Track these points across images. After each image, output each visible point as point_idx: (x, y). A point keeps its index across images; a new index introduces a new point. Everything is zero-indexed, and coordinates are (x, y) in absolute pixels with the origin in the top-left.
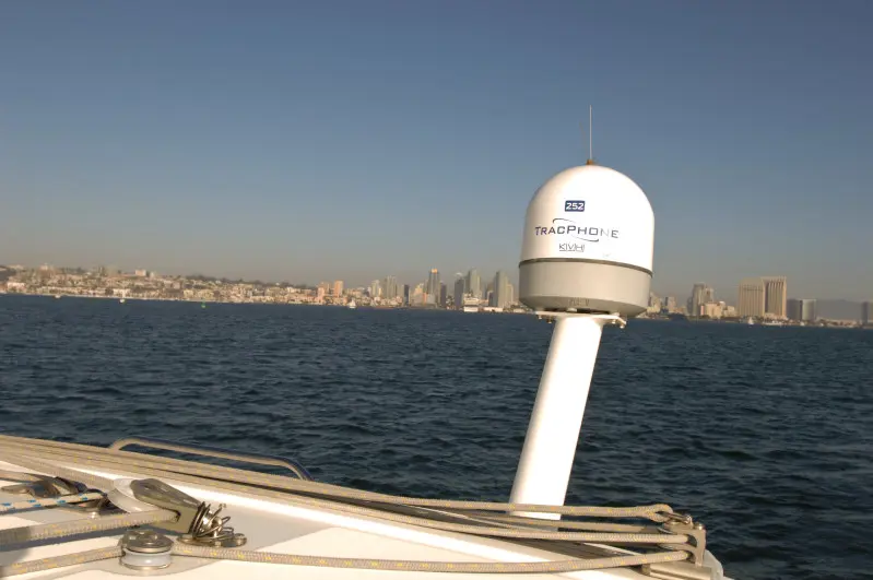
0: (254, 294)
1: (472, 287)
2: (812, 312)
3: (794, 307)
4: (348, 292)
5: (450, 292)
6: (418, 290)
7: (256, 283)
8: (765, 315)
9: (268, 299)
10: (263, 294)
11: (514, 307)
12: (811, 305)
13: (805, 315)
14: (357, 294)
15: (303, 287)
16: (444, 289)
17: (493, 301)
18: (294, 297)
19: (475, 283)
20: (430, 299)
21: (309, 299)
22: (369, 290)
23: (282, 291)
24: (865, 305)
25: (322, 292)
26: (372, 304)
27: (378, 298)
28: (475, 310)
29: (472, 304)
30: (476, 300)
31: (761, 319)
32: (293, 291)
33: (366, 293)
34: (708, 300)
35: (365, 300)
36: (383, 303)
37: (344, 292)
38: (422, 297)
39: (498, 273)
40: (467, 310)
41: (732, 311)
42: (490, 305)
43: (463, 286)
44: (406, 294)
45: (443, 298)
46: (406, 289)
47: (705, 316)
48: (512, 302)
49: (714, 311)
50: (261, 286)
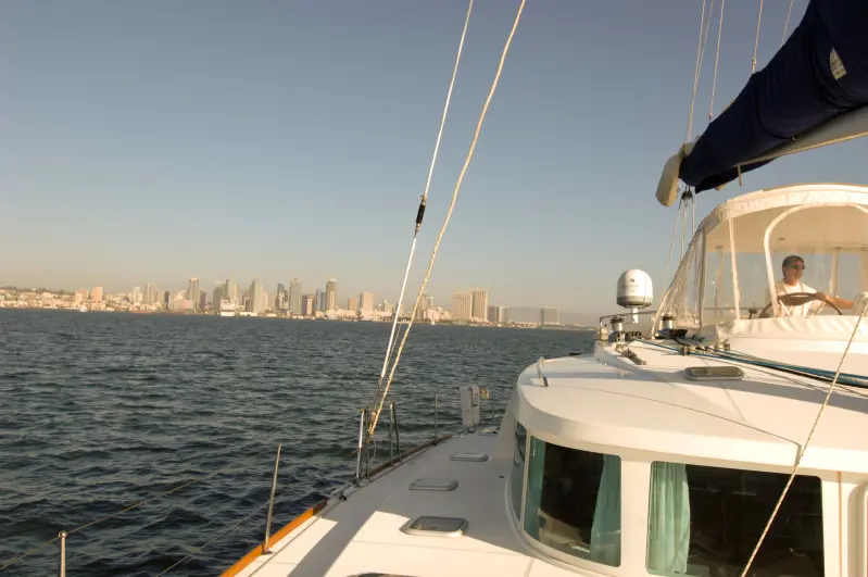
0: (6, 299)
1: (230, 294)
2: (506, 318)
3: (493, 312)
4: (108, 297)
5: (209, 298)
6: (180, 297)
7: (10, 289)
8: (472, 319)
9: (21, 303)
10: (16, 299)
11: (268, 311)
12: (505, 310)
13: (500, 320)
14: (117, 300)
15: (61, 293)
16: (203, 296)
17: (249, 306)
18: (50, 302)
19: (233, 289)
20: (190, 305)
21: (66, 305)
22: (130, 295)
23: (38, 296)
24: (543, 311)
25: (79, 297)
26: (131, 308)
27: (138, 302)
28: (231, 314)
29: (229, 309)
30: (232, 306)
31: (469, 322)
32: (50, 296)
33: (127, 299)
34: (429, 306)
35: (124, 306)
36: (143, 308)
37: (103, 299)
38: (182, 303)
39: (253, 283)
40: (223, 314)
41: (447, 316)
42: (246, 310)
43: (221, 293)
44: (167, 300)
45: (202, 304)
46: (167, 295)
47: (427, 320)
48: (267, 308)
49: (434, 316)
50: (16, 291)
